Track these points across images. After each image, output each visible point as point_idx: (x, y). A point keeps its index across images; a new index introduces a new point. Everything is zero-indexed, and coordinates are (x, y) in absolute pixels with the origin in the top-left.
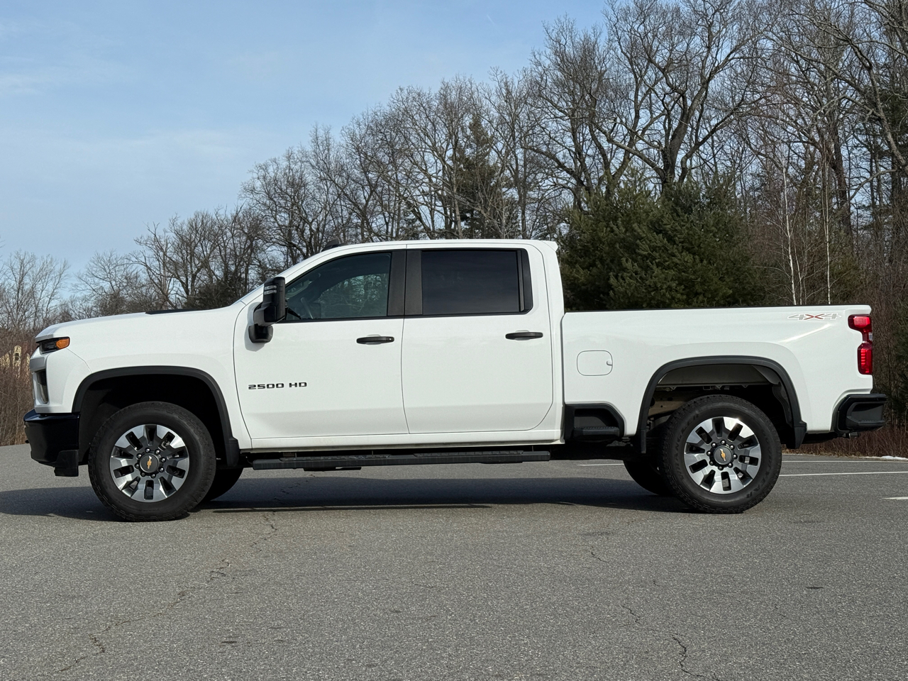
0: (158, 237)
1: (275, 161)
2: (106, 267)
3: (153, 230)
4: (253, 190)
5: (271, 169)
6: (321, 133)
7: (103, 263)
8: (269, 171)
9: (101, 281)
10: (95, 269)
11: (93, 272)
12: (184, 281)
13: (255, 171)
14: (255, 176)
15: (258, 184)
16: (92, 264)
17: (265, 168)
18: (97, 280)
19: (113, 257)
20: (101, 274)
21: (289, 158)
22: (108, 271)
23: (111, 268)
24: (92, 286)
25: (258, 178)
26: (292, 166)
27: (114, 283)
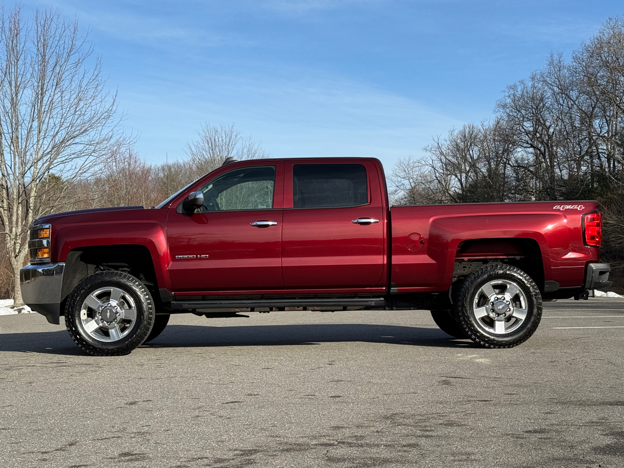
0: (440, 145)
1: (522, 82)
2: (406, 169)
3: (436, 140)
4: (504, 106)
5: (519, 89)
6: (556, 57)
7: (403, 166)
8: (518, 90)
9: (402, 179)
10: (398, 171)
11: (397, 173)
12: (460, 178)
13: (506, 91)
14: (507, 94)
15: (509, 101)
16: (396, 167)
17: (513, 88)
18: (399, 179)
19: (411, 161)
20: (402, 174)
21: (533, 79)
22: (407, 172)
23: (409, 169)
24: (396, 183)
25: (509, 96)
26: (536, 84)
27: (411, 181)
